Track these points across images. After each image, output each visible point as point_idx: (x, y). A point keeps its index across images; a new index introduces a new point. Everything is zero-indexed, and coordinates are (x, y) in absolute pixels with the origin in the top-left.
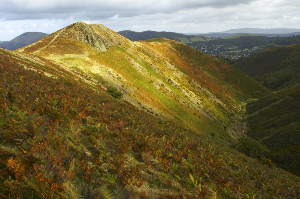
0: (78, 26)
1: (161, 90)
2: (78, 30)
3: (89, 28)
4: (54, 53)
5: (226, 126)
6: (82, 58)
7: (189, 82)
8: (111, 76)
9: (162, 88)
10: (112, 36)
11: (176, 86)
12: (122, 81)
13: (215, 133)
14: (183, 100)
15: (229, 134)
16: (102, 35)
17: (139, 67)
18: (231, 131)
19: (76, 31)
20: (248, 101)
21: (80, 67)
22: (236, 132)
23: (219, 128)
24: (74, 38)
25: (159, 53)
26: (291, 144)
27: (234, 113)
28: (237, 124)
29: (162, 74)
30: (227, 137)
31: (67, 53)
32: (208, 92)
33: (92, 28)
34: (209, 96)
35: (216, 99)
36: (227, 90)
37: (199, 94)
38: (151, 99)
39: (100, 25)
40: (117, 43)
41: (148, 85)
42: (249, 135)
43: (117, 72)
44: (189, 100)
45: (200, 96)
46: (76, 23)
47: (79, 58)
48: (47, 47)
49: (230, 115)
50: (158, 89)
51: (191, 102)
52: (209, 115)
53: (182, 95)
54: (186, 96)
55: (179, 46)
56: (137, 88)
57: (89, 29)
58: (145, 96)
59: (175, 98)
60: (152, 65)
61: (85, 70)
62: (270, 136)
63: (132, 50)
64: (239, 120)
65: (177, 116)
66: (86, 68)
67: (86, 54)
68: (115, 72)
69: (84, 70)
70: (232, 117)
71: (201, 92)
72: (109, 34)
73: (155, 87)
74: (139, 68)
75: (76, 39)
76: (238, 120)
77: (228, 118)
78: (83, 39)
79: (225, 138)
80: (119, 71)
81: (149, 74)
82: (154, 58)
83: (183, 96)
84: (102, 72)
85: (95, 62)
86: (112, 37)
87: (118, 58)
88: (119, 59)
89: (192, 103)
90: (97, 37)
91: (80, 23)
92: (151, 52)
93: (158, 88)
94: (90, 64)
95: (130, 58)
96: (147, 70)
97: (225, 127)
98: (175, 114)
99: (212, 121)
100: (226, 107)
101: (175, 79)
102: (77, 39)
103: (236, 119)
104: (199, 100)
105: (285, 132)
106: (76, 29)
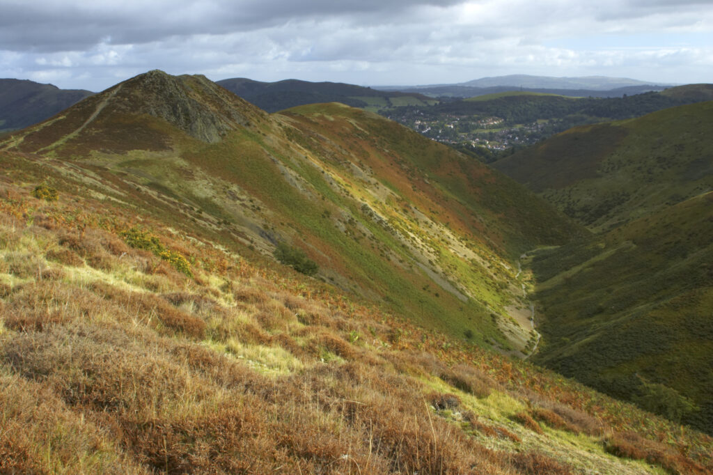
0: (153, 83)
1: (349, 233)
2: (153, 91)
3: (178, 87)
4: (101, 149)
5: (494, 313)
6: (168, 160)
7: (405, 211)
8: (238, 202)
9: (351, 227)
10: (229, 103)
11: (381, 221)
12: (262, 215)
13: (473, 330)
14: (397, 256)
15: (502, 332)
16: (207, 103)
17: (297, 179)
18: (505, 325)
19: (147, 93)
20: (534, 251)
21: (167, 183)
22: (517, 327)
23: (481, 317)
24: (145, 112)
25: (333, 143)
26: (644, 353)
27: (508, 281)
28: (517, 308)
29: (348, 195)
30: (500, 339)
31: (132, 149)
32: (447, 232)
33: (182, 86)
34: (450, 244)
35: (468, 250)
36: (488, 226)
37: (428, 239)
38: (331, 255)
39: (199, 78)
40: (242, 120)
41: (320, 223)
42: (546, 332)
43: (249, 193)
44: (411, 255)
45: (431, 243)
46: (145, 75)
47: (160, 159)
48: (80, 133)
49: (499, 285)
50: (342, 231)
51: (416, 259)
52: (457, 289)
53: (395, 243)
54: (403, 246)
55: (375, 124)
56: (297, 229)
57: (177, 89)
58: (316, 250)
59: (382, 251)
60: (323, 172)
61: (180, 190)
62: (596, 335)
63: (277, 138)
64: (520, 298)
65: (388, 294)
66: (181, 185)
67: (175, 149)
68: (246, 192)
69: (177, 191)
70: (503, 291)
71: (432, 234)
72: (222, 101)
73: (336, 227)
74: (296, 182)
75: (148, 114)
76: (518, 297)
77: (496, 293)
78: (165, 114)
79: (494, 342)
80: (252, 191)
81: (321, 196)
82: (324, 155)
83: (397, 246)
84: (218, 193)
85: (198, 169)
86: (230, 107)
87: (248, 158)
88: (249, 160)
89: (418, 261)
90: (198, 108)
91: (157, 75)
92: (315, 141)
93: (343, 227)
94: (189, 175)
95: (275, 159)
96: (313, 186)
97: (492, 316)
98: (384, 290)
99: (465, 303)
100: (489, 267)
101: (374, 204)
102: (151, 114)
103: (513, 297)
104: (431, 254)
105: (628, 326)
106: (147, 90)
